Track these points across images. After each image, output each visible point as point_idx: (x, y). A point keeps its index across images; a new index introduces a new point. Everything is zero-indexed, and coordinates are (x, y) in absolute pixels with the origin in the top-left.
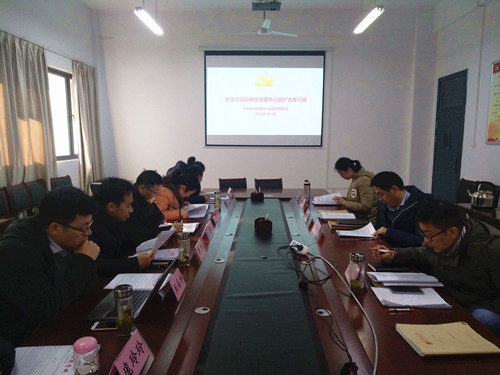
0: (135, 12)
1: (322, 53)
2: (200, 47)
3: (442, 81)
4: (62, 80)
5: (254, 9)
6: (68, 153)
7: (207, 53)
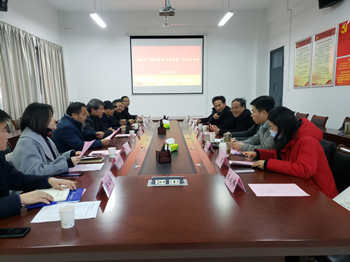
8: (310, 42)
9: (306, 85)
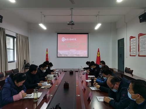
0: (39, 24)
1: (88, 34)
2: (56, 32)
3: (119, 41)
5: (68, 25)
7: (58, 33)
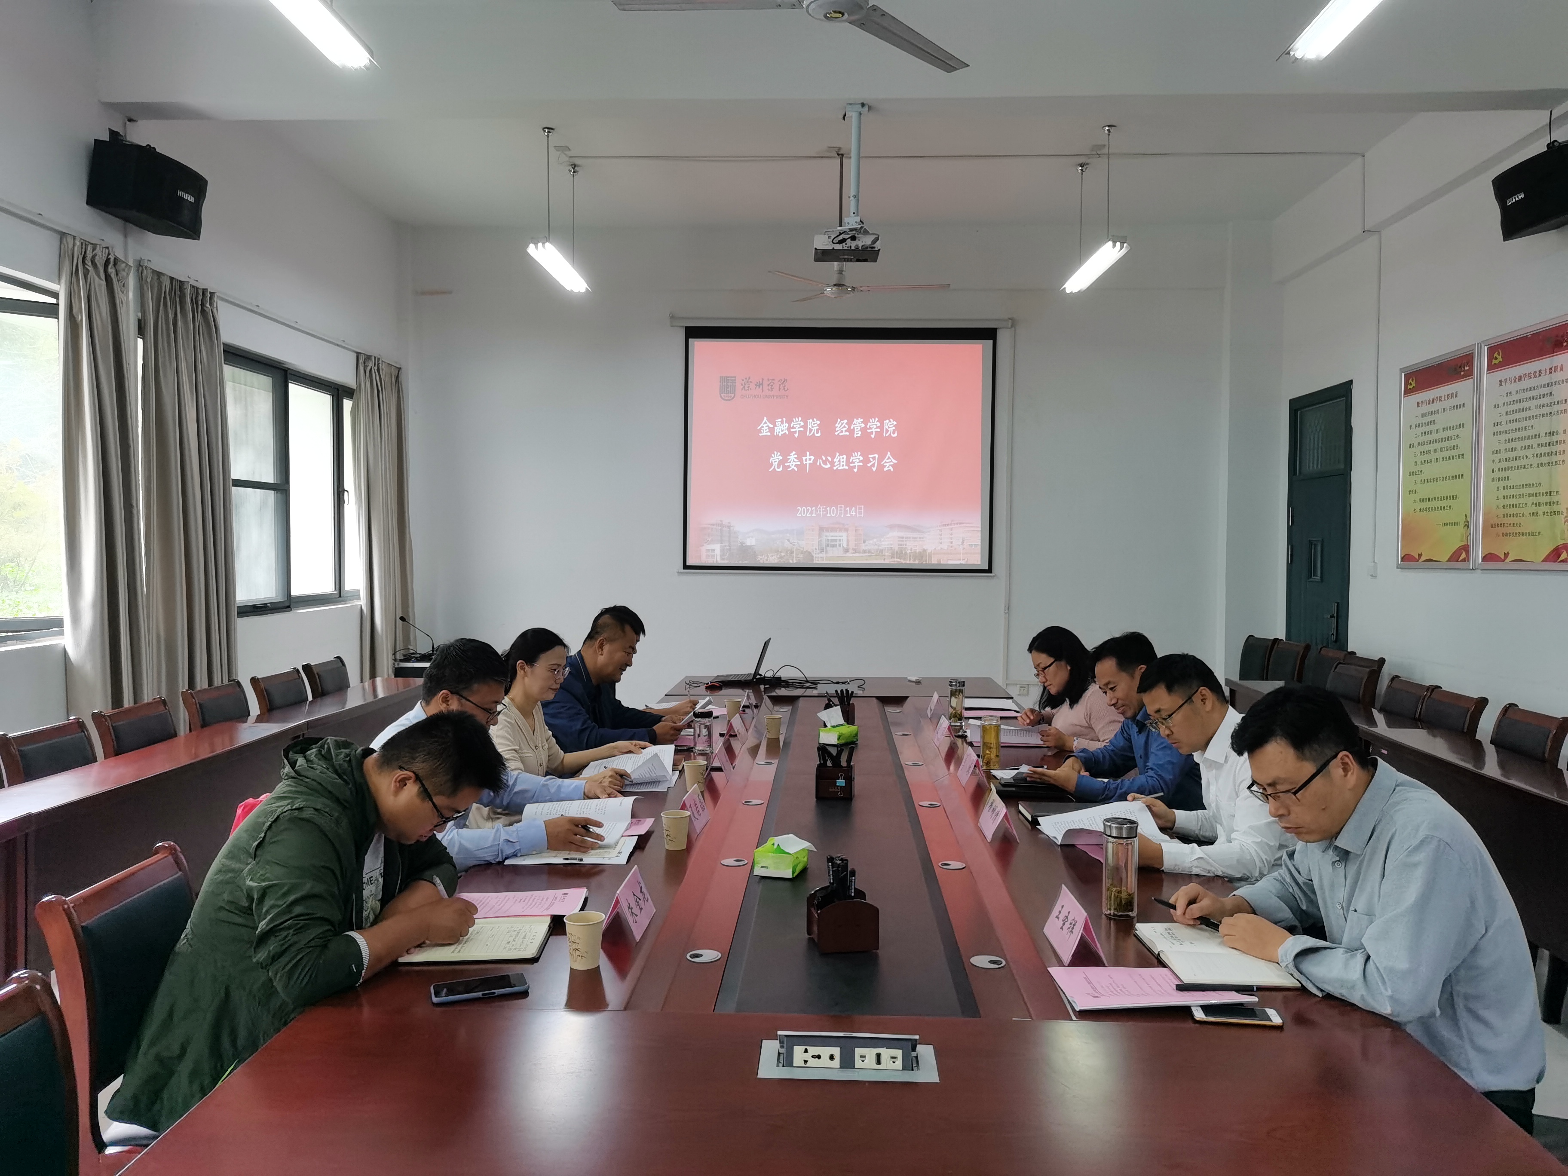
0: (531, 249)
1: (988, 334)
2: (672, 317)
4: (325, 400)
5: (816, 260)
6: (327, 587)
7: (693, 333)
8: (1470, 374)
9: (1455, 557)
